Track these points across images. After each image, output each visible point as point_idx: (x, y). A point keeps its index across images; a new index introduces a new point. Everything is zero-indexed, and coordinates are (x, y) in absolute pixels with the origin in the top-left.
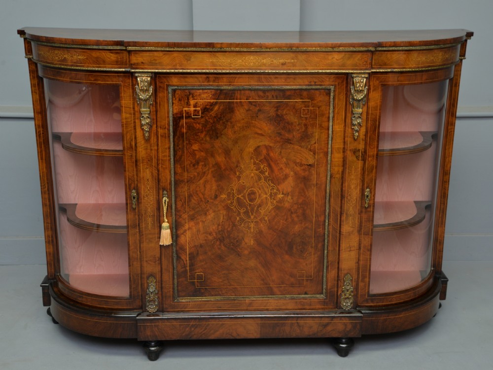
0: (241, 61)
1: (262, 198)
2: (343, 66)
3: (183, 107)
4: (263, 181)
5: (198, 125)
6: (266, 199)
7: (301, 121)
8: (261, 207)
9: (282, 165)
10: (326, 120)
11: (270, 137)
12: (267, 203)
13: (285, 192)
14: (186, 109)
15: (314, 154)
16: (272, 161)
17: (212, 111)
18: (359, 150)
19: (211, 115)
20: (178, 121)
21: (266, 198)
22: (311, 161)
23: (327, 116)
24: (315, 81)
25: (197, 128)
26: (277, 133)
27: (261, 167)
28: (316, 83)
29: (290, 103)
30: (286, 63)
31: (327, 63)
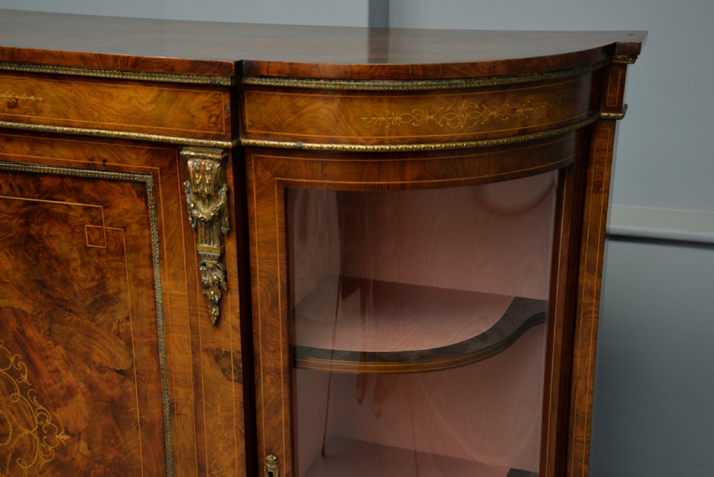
1: (20, 436)
2: (159, 124)
4: (19, 394)
6: (31, 441)
7: (87, 259)
8: (20, 455)
9: (56, 363)
10: (146, 262)
11: (20, 289)
12: (32, 450)
13: (70, 429)
15: (127, 345)
16: (34, 350)
18: (227, 354)
21: (31, 437)
22: (124, 364)
23: (147, 251)
24: (105, 156)
26: (34, 280)
27: (9, 361)
28: (106, 163)
29: (55, 209)
30: (19, 102)
31: (117, 112)
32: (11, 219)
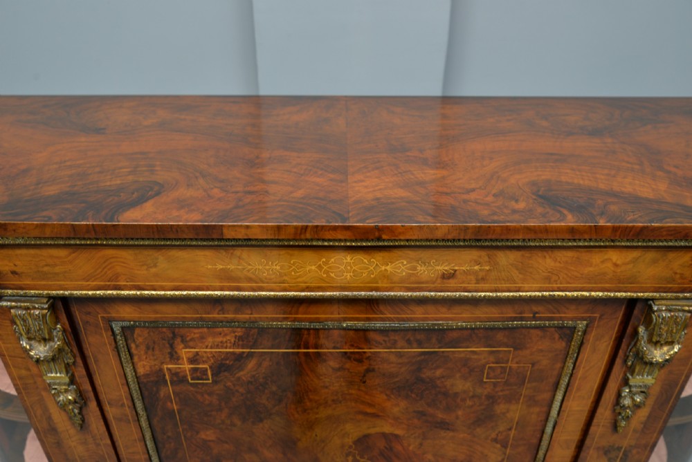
0: (313, 268)
3: (162, 363)
5: (206, 396)
7: (480, 391)
10: (549, 388)
11: (396, 419)
14: (169, 366)
15: (503, 446)
16: (399, 458)
17: (242, 370)
18: (619, 448)
19: (239, 379)
20: (155, 389)
23: (553, 380)
25: (207, 402)
26: (415, 412)
28: (537, 315)
29: (456, 355)
30: (457, 272)
31: (582, 274)
32: (400, 368)
